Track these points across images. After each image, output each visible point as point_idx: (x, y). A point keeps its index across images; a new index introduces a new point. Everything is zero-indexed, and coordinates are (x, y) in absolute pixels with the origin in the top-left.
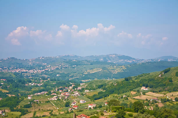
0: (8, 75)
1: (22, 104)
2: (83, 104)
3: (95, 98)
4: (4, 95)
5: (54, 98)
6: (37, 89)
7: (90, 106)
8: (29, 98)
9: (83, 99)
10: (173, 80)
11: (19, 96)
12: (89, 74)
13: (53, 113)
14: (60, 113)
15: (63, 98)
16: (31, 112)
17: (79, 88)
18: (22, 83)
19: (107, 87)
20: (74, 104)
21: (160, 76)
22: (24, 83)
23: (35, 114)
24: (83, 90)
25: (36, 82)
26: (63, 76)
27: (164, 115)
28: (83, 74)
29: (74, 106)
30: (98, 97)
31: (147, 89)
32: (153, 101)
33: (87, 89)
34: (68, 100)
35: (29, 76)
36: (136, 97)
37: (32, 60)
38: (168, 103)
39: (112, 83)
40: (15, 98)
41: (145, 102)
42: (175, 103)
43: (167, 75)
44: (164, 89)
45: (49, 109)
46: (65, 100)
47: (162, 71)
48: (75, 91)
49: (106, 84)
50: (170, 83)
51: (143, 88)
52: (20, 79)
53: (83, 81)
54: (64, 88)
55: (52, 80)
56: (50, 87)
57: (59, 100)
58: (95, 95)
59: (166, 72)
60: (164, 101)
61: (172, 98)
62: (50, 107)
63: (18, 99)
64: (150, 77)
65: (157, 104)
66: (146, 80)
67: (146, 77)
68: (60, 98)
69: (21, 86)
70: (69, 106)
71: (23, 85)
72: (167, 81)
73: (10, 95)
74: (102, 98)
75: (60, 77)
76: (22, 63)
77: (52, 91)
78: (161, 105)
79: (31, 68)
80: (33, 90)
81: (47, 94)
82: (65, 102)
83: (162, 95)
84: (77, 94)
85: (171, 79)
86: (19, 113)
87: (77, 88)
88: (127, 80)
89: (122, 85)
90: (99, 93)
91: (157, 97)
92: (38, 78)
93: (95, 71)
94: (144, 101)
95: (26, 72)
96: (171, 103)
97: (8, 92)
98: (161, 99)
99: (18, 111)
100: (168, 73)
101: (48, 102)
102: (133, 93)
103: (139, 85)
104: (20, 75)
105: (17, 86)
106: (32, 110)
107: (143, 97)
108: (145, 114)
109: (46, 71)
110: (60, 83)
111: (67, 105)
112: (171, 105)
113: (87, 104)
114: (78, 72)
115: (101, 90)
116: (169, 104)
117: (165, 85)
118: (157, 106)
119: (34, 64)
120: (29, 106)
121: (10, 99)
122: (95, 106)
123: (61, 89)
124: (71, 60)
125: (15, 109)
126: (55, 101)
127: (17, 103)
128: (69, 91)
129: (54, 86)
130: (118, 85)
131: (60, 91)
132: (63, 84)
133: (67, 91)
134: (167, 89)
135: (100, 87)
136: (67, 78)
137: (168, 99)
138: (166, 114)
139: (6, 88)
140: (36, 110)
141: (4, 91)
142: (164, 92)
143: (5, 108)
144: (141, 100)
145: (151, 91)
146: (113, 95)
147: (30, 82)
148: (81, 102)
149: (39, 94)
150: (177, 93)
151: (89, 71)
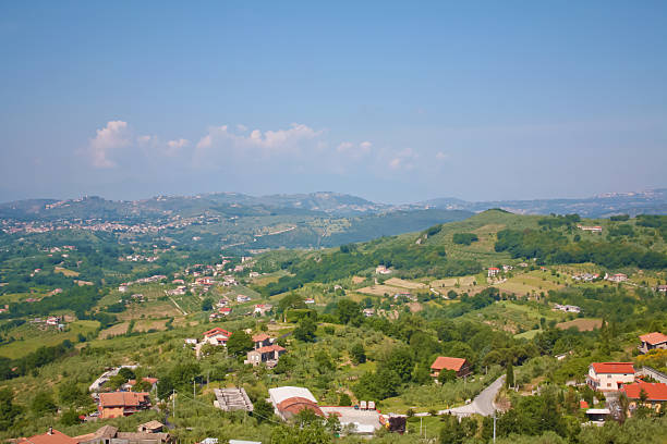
0: (82, 238)
1: (105, 302)
2: (243, 305)
3: (270, 291)
4: (67, 283)
5: (179, 291)
6: (145, 269)
7: (257, 310)
8: (122, 289)
9: (244, 293)
10: (447, 252)
11: (101, 284)
12: (267, 236)
13: (173, 324)
14: (188, 325)
15: (199, 290)
16: (123, 322)
17: (239, 268)
18: (112, 256)
19: (299, 266)
20: (222, 305)
21: (418, 242)
22: (116, 254)
23: (132, 326)
24: (246, 271)
25: (142, 254)
26: (209, 239)
27: (404, 330)
28: (252, 236)
29: (223, 309)
30: (279, 288)
31: (387, 272)
32: (400, 298)
33: (254, 270)
34: (210, 294)
35: (131, 240)
36: (363, 290)
37: (140, 204)
38: (431, 303)
39: (312, 258)
40: (89, 288)
41: (383, 300)
42: (448, 303)
43: (436, 241)
44: (426, 271)
45: (164, 314)
46: (203, 295)
47: (423, 230)
48: (228, 274)
49: (298, 259)
50: (440, 257)
51: (381, 270)
52: (107, 245)
53: (252, 251)
54: (205, 268)
55: (180, 250)
56: (174, 265)
57: (189, 294)
58: (270, 285)
59: (432, 233)
60: (424, 298)
61: (441, 291)
62: (168, 309)
63: (97, 291)
64: (396, 245)
65: (408, 304)
66: (388, 252)
67: (388, 243)
68: (192, 290)
69: (107, 262)
70: (212, 309)
71: (112, 260)
72: (433, 254)
73: (81, 283)
74: (288, 290)
75: (198, 242)
76: (115, 210)
77: (176, 275)
78: (416, 307)
79: (136, 221)
80: (135, 270)
81: (163, 281)
82: (203, 299)
83: (420, 285)
84: (231, 281)
85: (442, 248)
86: (97, 324)
87: (233, 267)
88: (345, 250)
89: (333, 263)
90: (281, 280)
91: (411, 290)
92: (148, 244)
93: (280, 230)
94: (379, 297)
95: (124, 231)
96: (440, 303)
97: (77, 274)
98: (419, 295)
99: (94, 319)
100: (435, 236)
101: (165, 298)
102: (357, 280)
103: (371, 262)
104: (111, 237)
105: (99, 262)
106: (127, 316)
107: (379, 290)
109: (169, 228)
110: (197, 255)
111: (207, 306)
112: (439, 306)
113: (253, 304)
114: (241, 232)
115: (285, 273)
116: (435, 307)
117: (429, 263)
118: (407, 310)
119: (142, 213)
120: (119, 308)
121: (79, 291)
122: (269, 308)
123: (198, 270)
124: (229, 205)
125: (87, 313)
126: (182, 296)
127: (94, 299)
129: (183, 264)
130: (324, 261)
131: (196, 275)
132: (203, 260)
133: (211, 275)
134: (431, 271)
135: (285, 266)
136: (217, 244)
137: (433, 294)
138: (410, 328)
139: (72, 266)
140: (135, 317)
141: (69, 273)
142: (425, 279)
143: (66, 311)
144: (374, 296)
145: (397, 276)
146: (313, 284)
147: (131, 253)
148: (239, 299)
149: (146, 280)
150: (455, 280)
151: (266, 229)
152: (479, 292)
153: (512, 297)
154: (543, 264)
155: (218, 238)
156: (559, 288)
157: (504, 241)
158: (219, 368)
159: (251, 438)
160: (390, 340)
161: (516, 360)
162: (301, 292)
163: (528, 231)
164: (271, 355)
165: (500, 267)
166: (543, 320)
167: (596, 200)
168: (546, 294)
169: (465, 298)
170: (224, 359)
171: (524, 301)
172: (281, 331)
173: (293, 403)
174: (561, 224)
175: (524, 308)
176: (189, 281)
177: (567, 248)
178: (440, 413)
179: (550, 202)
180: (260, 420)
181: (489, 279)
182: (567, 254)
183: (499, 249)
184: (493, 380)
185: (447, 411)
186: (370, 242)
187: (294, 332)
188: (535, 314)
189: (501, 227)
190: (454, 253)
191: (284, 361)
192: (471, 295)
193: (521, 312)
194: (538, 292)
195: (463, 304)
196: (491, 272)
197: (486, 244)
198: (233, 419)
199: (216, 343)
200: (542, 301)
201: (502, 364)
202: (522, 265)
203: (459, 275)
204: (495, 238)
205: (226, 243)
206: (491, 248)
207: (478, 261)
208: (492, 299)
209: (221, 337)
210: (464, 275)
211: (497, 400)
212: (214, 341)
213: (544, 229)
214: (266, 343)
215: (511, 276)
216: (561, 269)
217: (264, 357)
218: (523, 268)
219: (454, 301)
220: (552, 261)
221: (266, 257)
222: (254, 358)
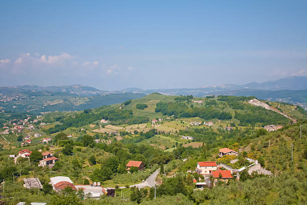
2: (37, 138)
3: (51, 132)
5: (6, 132)
7: (45, 140)
9: (38, 133)
10: (133, 112)
12: (49, 106)
13: (3, 148)
14: (11, 148)
15: (16, 132)
17: (36, 121)
19: (64, 120)
20: (27, 139)
21: (120, 108)
24: (39, 122)
26: (21, 107)
27: (114, 149)
28: (42, 105)
29: (28, 140)
30: (55, 130)
31: (106, 122)
32: (112, 134)
33: (43, 122)
34: (21, 133)
36: (95, 131)
38: (126, 136)
39: (71, 116)
41: (104, 135)
42: (134, 136)
43: (128, 108)
44: (123, 122)
46: (18, 134)
47: (123, 103)
48: (30, 123)
49: (64, 116)
50: (130, 115)
51: (103, 121)
53: (42, 113)
54: (19, 121)
55: (7, 112)
56: (4, 120)
57: (11, 133)
58: (51, 129)
59: (127, 104)
60: (123, 134)
61: (131, 130)
64: (110, 110)
65: (116, 137)
66: (106, 112)
67: (106, 109)
68: (12, 132)
70: (22, 140)
72: (127, 113)
74: (59, 131)
75: (16, 108)
77: (5, 124)
78: (119, 138)
82: (18, 136)
83: (121, 128)
84: (32, 127)
85: (131, 111)
87: (33, 121)
88: (86, 112)
89: (80, 118)
90: (55, 126)
91: (117, 130)
94: (102, 134)
96: (130, 136)
98: (121, 132)
102: (92, 126)
103: (99, 118)
107: (102, 130)
108: (94, 148)
109: (1, 102)
110: (15, 115)
111: (20, 139)
112: (130, 138)
113: (42, 138)
115: (58, 123)
116: (128, 138)
117: (125, 118)
118: (115, 139)
122: (50, 140)
123: (15, 122)
124: (30, 91)
126: (7, 134)
128: (24, 124)
129: (8, 119)
130: (76, 117)
131: (14, 124)
132: (18, 117)
133: (22, 124)
134: (126, 121)
135: (58, 119)
136: (25, 109)
137: (127, 132)
138: (117, 148)
142: (124, 125)
144: (100, 133)
145: (111, 124)
146: (71, 128)
148: (36, 136)
150: (137, 126)
151: (48, 102)
152: (148, 131)
153: (163, 133)
154: (177, 118)
155: (26, 106)
156: (184, 129)
157: (159, 107)
158: (26, 169)
159: (41, 201)
160: (107, 153)
161: (165, 161)
162: (65, 132)
163: (170, 103)
164: (51, 162)
165: (158, 119)
166: (177, 143)
167: (200, 89)
168: (178, 131)
169: (142, 134)
170: (28, 164)
171: (168, 135)
172: (55, 150)
173: (62, 184)
174: (185, 99)
175: (168, 138)
176: (11, 127)
177: (187, 111)
178: (131, 186)
179: (180, 90)
180: (46, 193)
181: (152, 125)
182: (187, 114)
183: (157, 111)
184: (154, 171)
185: (134, 186)
186: (98, 108)
187: (62, 151)
188: (173, 141)
189: (158, 101)
190: (137, 113)
191: (57, 164)
192: (145, 132)
193: (166, 140)
194: (175, 130)
195: (141, 136)
196: (154, 122)
197: (151, 109)
198: (33, 192)
199: (24, 157)
200: (176, 135)
201: (159, 164)
202: (168, 118)
203: (139, 123)
204: (155, 106)
205: (29, 109)
206: (153, 111)
207: (148, 117)
208: (154, 134)
209: (27, 154)
210: (141, 123)
211: (156, 180)
212: (23, 156)
213: (177, 102)
214: (49, 156)
215: (162, 123)
216: (185, 120)
217: (48, 163)
218: (167, 120)
219: (137, 135)
220: (181, 117)
221: (48, 115)
222: (43, 163)
